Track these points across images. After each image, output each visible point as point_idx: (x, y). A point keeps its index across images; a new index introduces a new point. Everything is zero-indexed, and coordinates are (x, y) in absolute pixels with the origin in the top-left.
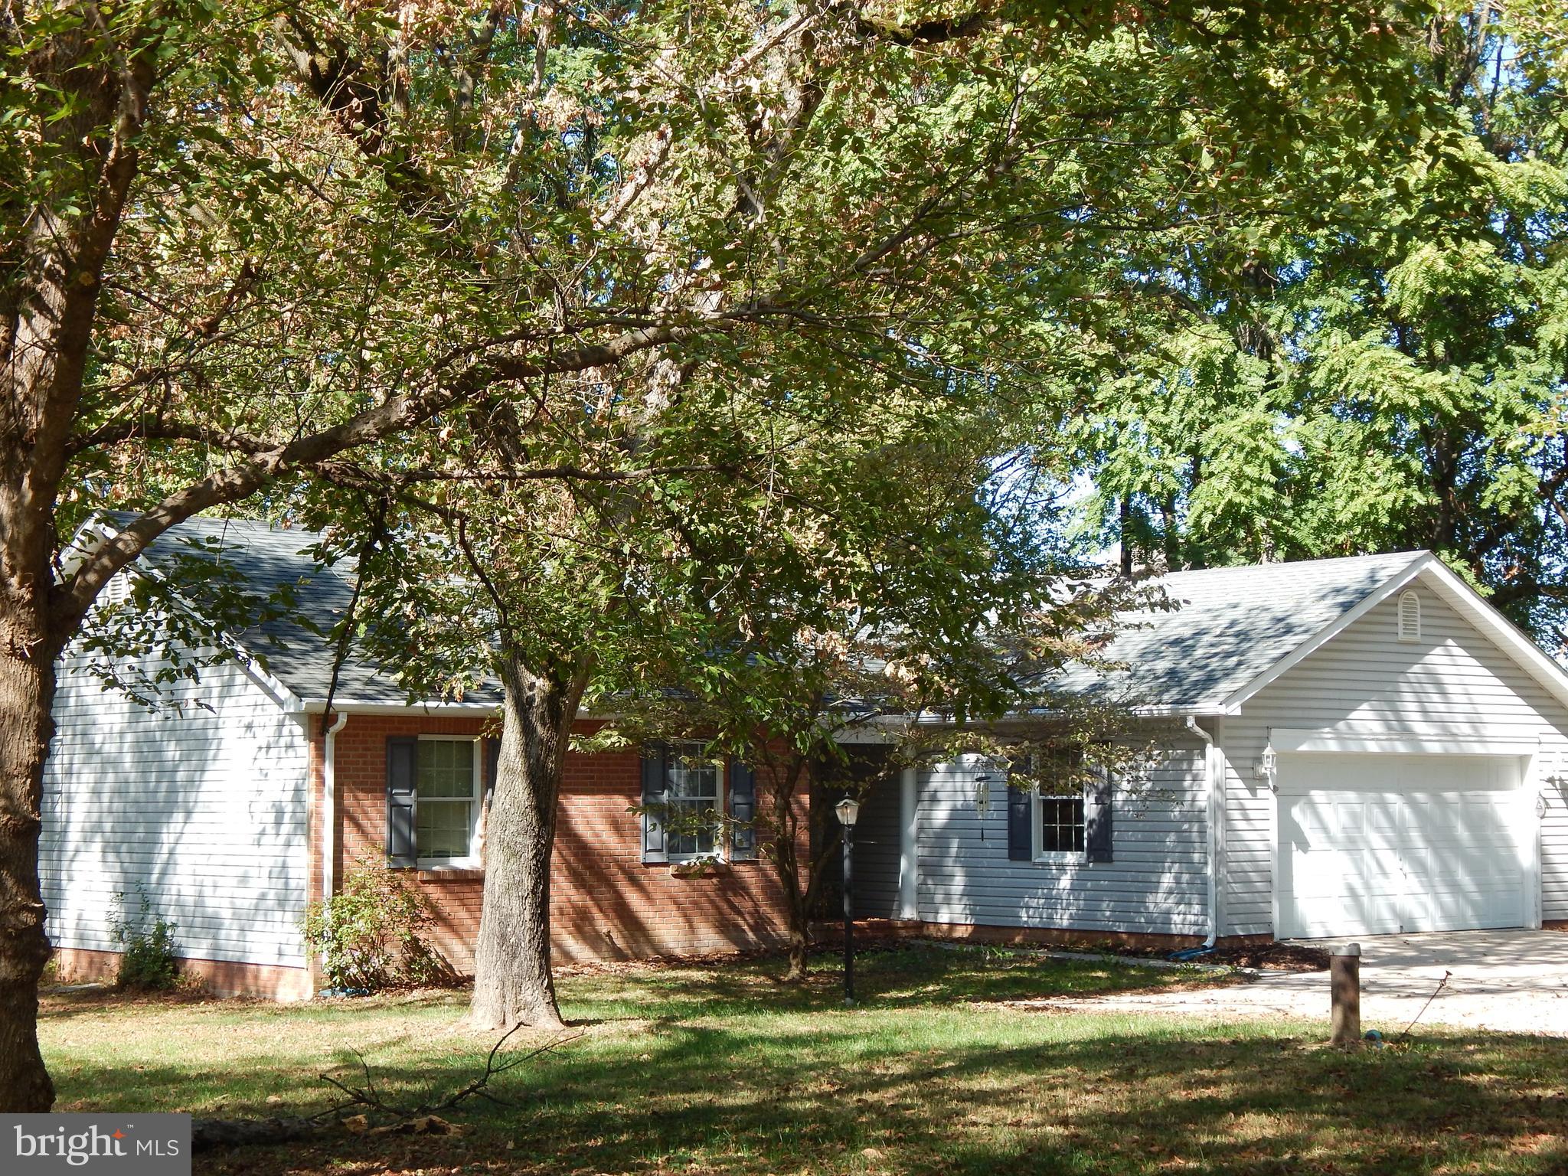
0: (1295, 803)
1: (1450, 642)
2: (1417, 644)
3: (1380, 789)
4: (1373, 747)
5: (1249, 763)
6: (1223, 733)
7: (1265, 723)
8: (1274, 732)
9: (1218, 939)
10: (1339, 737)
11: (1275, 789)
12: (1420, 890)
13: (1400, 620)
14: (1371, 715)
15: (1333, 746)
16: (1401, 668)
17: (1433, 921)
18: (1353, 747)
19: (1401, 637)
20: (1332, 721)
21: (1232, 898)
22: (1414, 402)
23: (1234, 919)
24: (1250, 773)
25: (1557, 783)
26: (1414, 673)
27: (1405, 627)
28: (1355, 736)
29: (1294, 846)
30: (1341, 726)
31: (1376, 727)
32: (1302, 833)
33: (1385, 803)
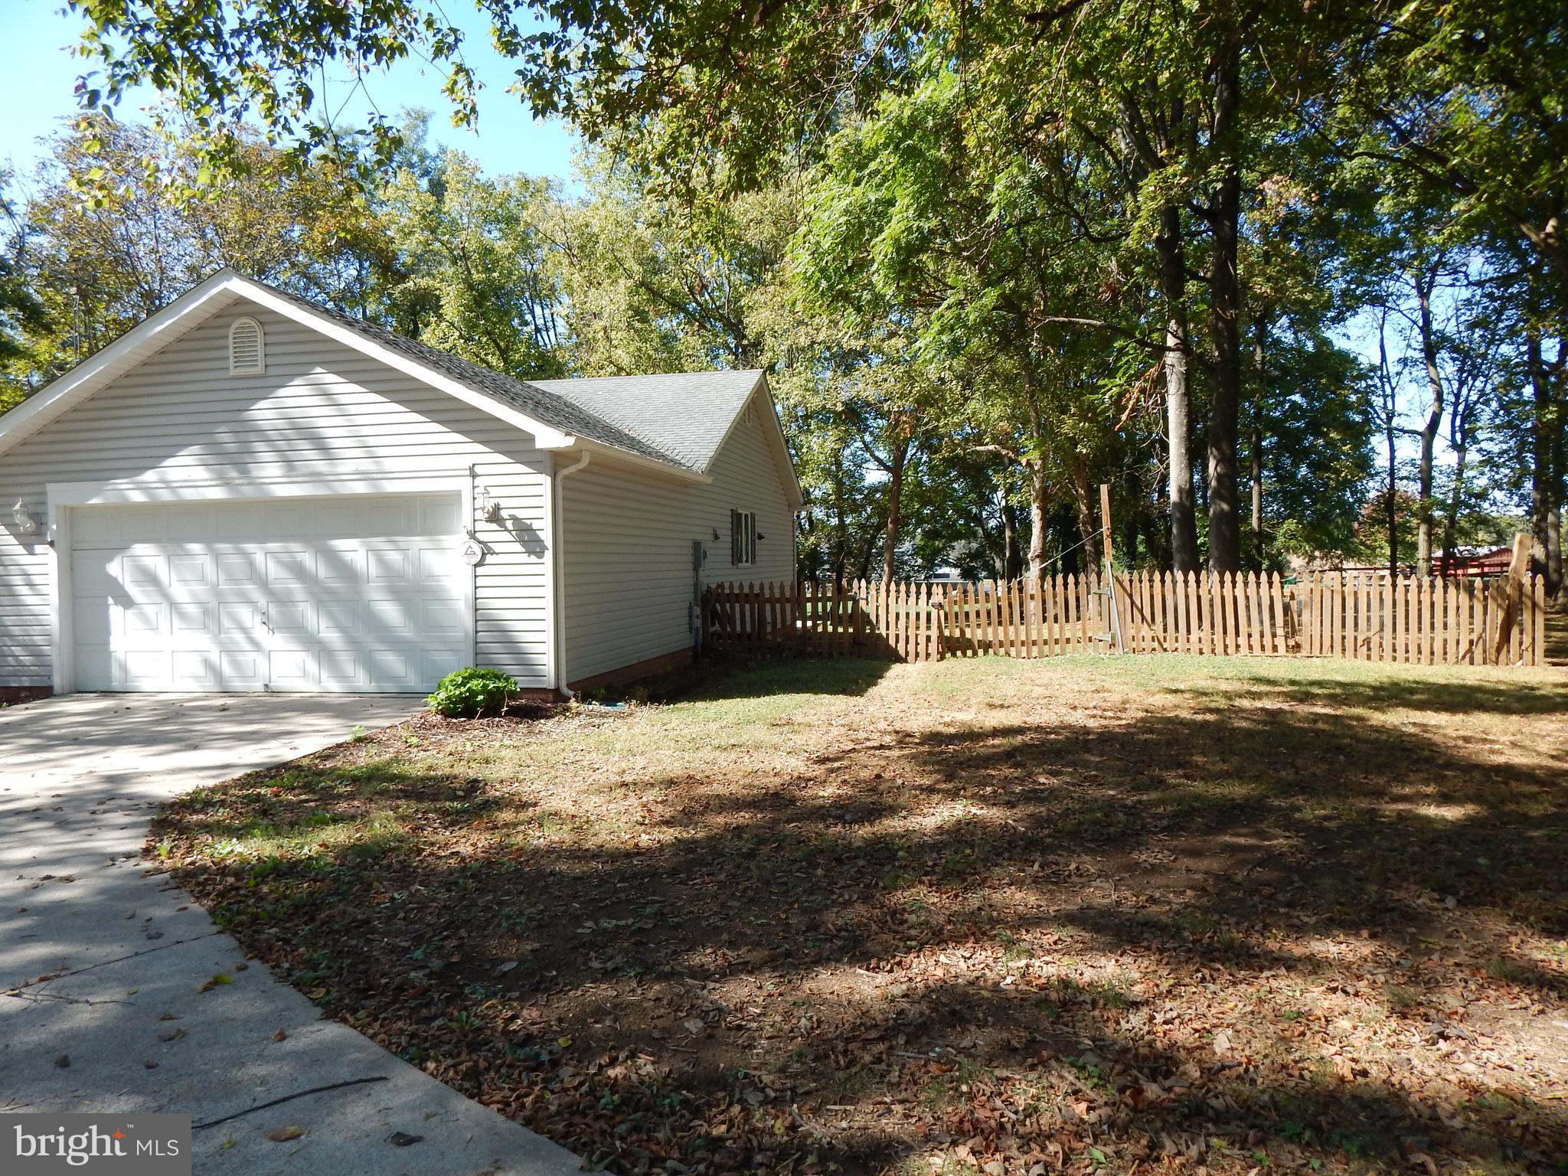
0: (110, 559)
1: (319, 370)
2: (261, 375)
3: (233, 539)
4: (189, 495)
7: (45, 479)
8: (51, 487)
10: (143, 488)
11: (54, 544)
12: (293, 646)
13: (230, 352)
14: (191, 460)
15: (137, 497)
16: (240, 404)
17: (318, 681)
18: (165, 495)
19: (233, 372)
20: (134, 471)
25: (509, 524)
26: (263, 412)
27: (238, 360)
28: (167, 484)
29: (110, 601)
30: (150, 476)
31: (201, 473)
32: (121, 588)
33: (245, 554)
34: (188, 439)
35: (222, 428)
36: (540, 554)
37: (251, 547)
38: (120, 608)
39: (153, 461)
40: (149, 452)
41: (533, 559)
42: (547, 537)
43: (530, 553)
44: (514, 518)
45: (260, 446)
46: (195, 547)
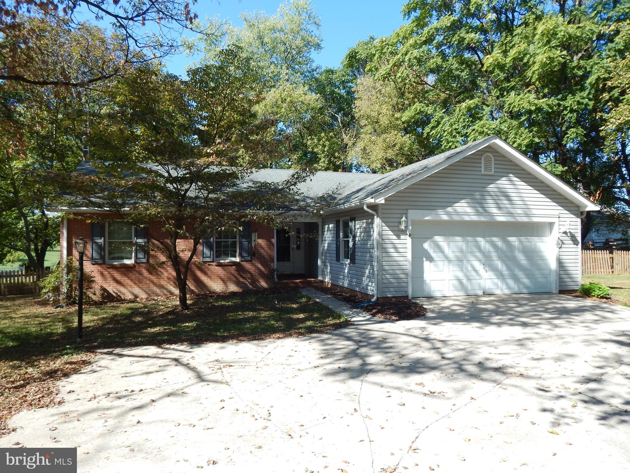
0: (426, 242)
1: (511, 175)
2: (492, 175)
3: (474, 236)
4: (467, 218)
5: (396, 224)
6: (380, 211)
7: (406, 207)
8: (409, 211)
9: (378, 298)
10: (448, 214)
11: (410, 235)
12: (494, 277)
13: (483, 165)
14: (465, 205)
15: (445, 217)
16: (484, 185)
17: (502, 290)
18: (456, 218)
19: (483, 172)
20: (444, 207)
21: (385, 281)
22: (533, 108)
23: (386, 290)
24: (396, 229)
25: (569, 234)
26: (492, 188)
27: (485, 168)
28: (457, 213)
29: (424, 259)
30: (449, 209)
31: (469, 210)
32: (429, 254)
33: (476, 242)
34: (464, 196)
35: (477, 193)
36: (577, 245)
37: (479, 239)
38: (428, 262)
39: (451, 203)
40: (450, 200)
41: (575, 246)
42: (579, 239)
43: (574, 244)
44: (570, 232)
45: (488, 197)
46: (458, 238)
